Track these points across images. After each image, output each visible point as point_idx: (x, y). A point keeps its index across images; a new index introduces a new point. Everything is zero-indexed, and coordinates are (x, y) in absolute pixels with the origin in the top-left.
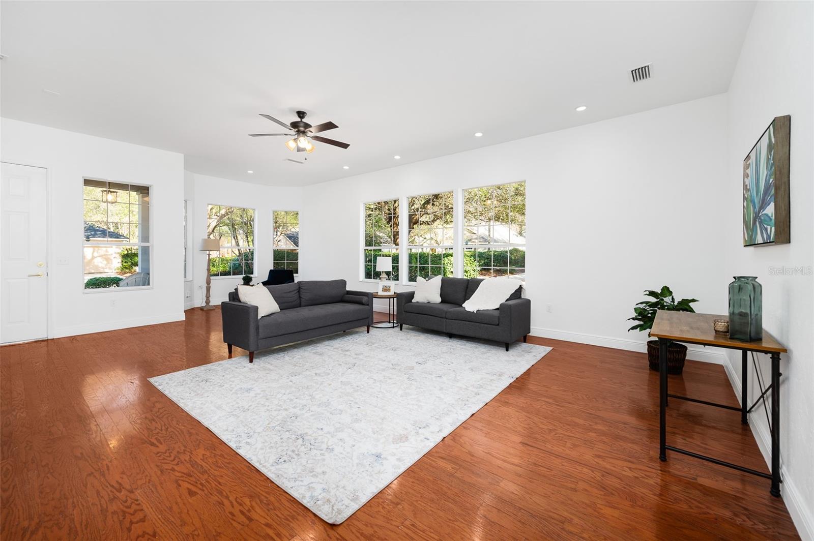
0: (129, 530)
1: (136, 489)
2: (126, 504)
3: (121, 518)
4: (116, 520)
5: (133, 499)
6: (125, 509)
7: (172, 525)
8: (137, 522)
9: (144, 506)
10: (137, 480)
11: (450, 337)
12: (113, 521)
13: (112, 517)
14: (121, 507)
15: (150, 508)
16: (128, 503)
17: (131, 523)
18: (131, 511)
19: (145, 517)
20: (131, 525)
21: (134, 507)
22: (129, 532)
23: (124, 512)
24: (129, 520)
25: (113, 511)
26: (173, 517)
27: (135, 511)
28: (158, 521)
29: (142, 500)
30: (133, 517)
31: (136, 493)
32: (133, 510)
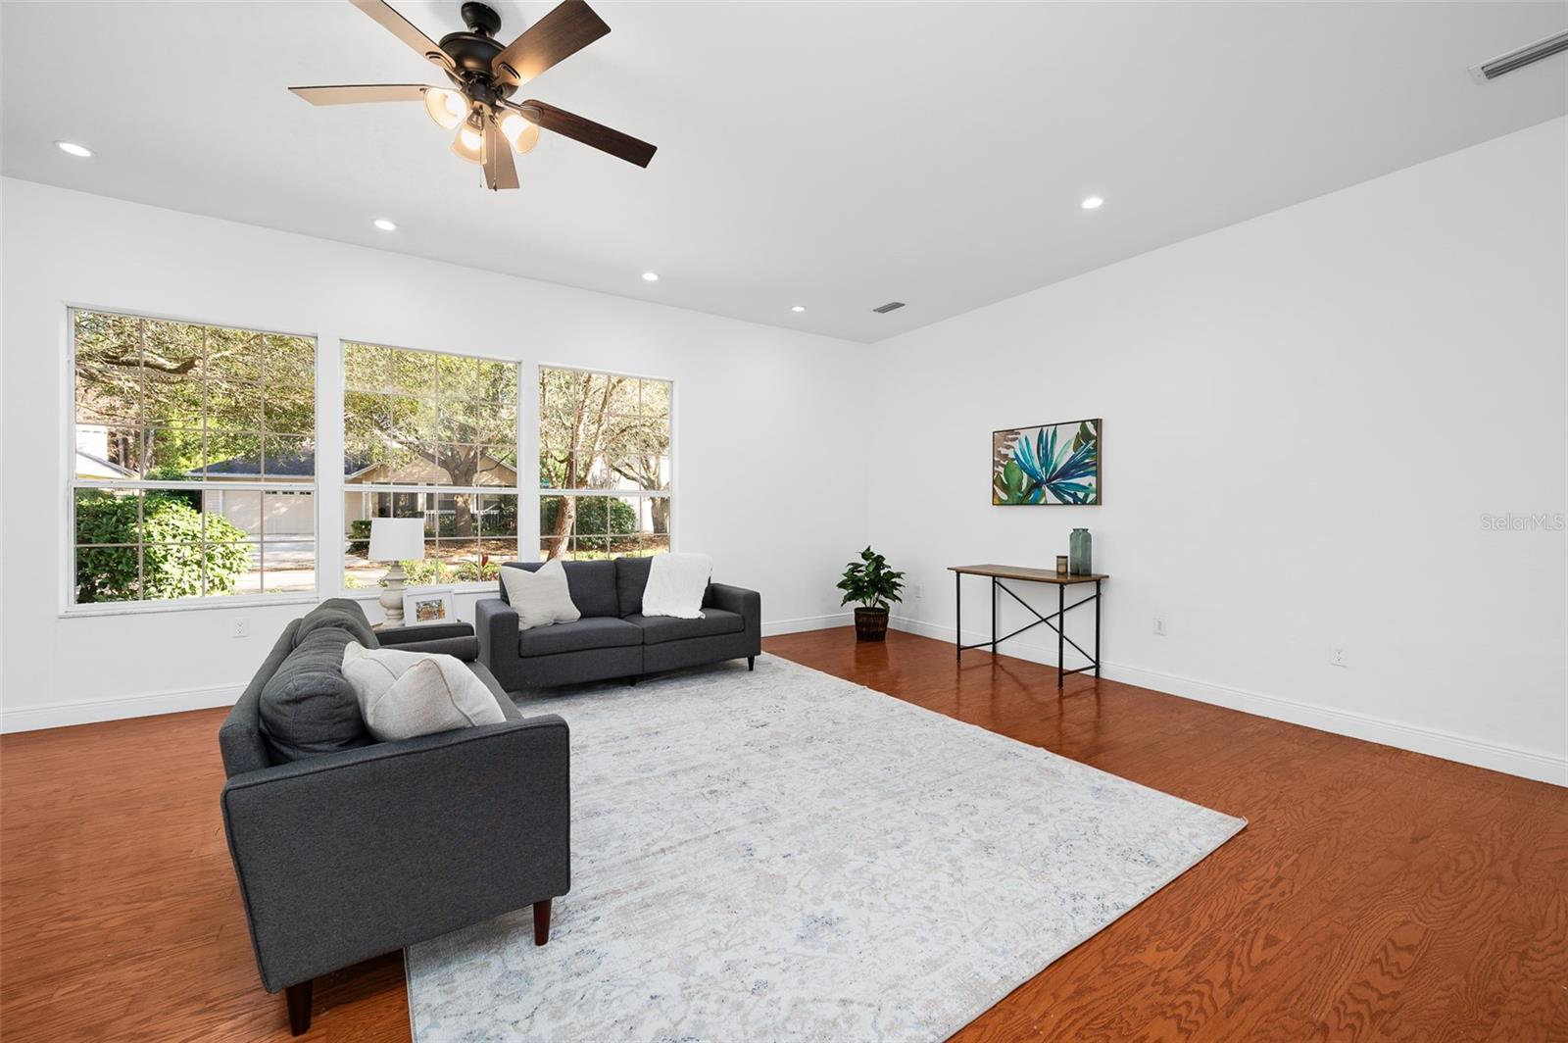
0: (1395, 995)
1: (1312, 1023)
2: (1358, 1024)
3: (1386, 1017)
4: (1395, 1022)
5: (1339, 1016)
6: (1367, 1020)
7: (1346, 947)
8: (1377, 990)
9: (1340, 993)
10: (1289, 1033)
11: (633, 684)
12: (1400, 1024)
13: (1396, 1029)
14: (1366, 1027)
15: (1339, 984)
16: (1354, 1020)
17: (1382, 997)
18: (1363, 1009)
19: (1359, 984)
20: (1388, 996)
21: (1352, 1008)
22: (1398, 993)
23: (1373, 1017)
24: (1380, 1002)
25: (1384, 1036)
26: (1332, 950)
27: (1358, 1001)
28: (1351, 966)
29: (1330, 1001)
30: (1371, 1001)
31: (1321, 1019)
32: (1359, 1006)
